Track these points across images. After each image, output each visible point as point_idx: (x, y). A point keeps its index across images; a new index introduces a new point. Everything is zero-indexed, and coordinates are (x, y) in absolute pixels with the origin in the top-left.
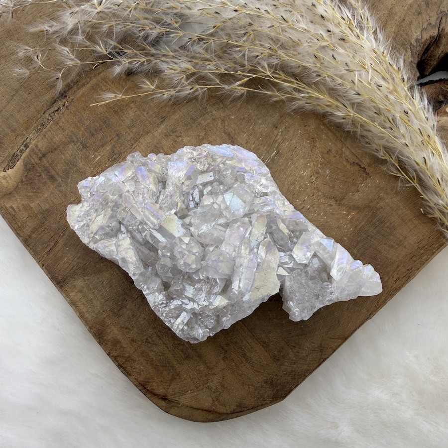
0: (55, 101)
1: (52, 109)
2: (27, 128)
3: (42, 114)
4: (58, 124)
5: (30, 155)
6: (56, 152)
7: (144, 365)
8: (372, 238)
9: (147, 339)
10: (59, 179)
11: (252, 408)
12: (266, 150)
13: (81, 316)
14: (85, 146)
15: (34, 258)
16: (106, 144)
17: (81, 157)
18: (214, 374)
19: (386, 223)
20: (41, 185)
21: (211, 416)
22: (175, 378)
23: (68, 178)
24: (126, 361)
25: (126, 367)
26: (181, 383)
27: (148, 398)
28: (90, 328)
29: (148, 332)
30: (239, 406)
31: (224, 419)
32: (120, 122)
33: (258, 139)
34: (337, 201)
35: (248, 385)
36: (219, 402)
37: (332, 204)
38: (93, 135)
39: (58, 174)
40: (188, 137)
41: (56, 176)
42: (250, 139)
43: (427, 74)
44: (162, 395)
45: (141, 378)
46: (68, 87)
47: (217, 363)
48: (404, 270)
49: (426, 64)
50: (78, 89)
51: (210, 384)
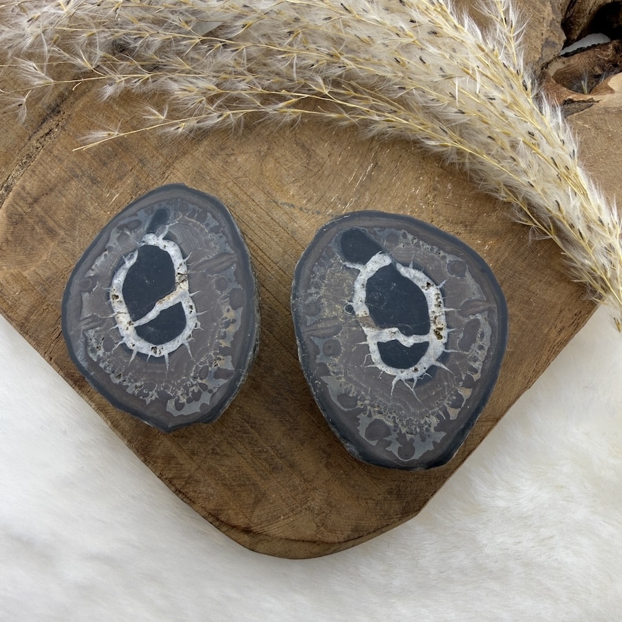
0: (44, 121)
1: (41, 133)
2: (6, 164)
3: (26, 141)
4: (51, 153)
5: (15, 202)
6: (53, 194)
7: (212, 486)
8: (520, 274)
9: (213, 449)
10: (62, 233)
11: (374, 531)
12: (358, 163)
13: (114, 426)
14: (94, 181)
15: (36, 349)
16: (126, 175)
17: (91, 198)
18: (315, 489)
19: (539, 252)
20: (36, 243)
21: (316, 549)
22: (260, 501)
23: (74, 229)
24: (187, 483)
25: (188, 493)
26: (269, 506)
27: (224, 532)
28: (129, 441)
29: (214, 439)
30: (355, 530)
31: (335, 551)
32: (143, 141)
33: (345, 149)
34: (466, 226)
35: (365, 499)
36: (326, 527)
37: (460, 231)
38: (105, 164)
39: (60, 226)
40: (244, 154)
41: (57, 229)
42: (333, 149)
43: (576, 37)
44: (243, 526)
45: (211, 506)
46: (62, 98)
47: (317, 473)
48: (570, 316)
49: (573, 25)
50: (77, 99)
51: (311, 504)
